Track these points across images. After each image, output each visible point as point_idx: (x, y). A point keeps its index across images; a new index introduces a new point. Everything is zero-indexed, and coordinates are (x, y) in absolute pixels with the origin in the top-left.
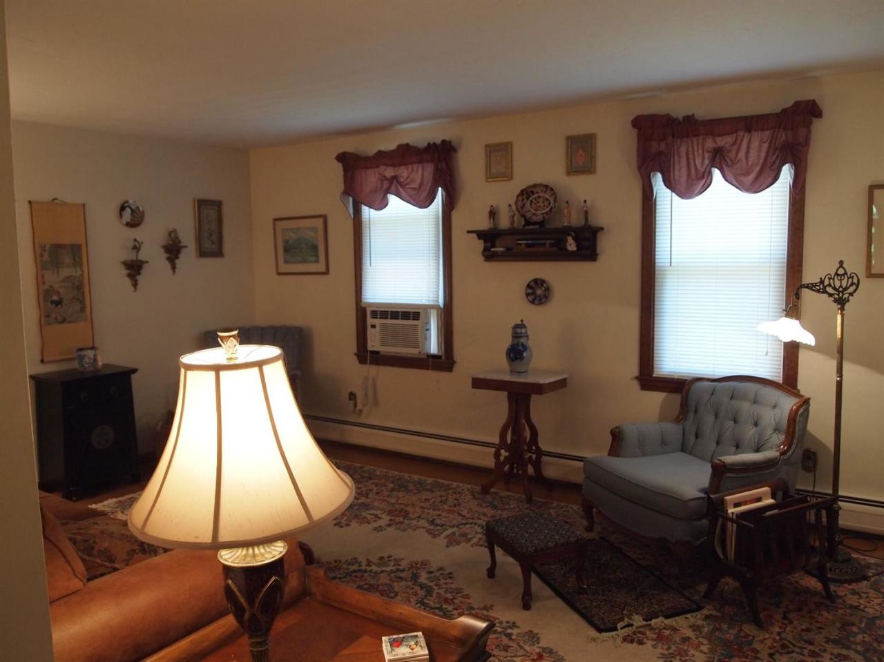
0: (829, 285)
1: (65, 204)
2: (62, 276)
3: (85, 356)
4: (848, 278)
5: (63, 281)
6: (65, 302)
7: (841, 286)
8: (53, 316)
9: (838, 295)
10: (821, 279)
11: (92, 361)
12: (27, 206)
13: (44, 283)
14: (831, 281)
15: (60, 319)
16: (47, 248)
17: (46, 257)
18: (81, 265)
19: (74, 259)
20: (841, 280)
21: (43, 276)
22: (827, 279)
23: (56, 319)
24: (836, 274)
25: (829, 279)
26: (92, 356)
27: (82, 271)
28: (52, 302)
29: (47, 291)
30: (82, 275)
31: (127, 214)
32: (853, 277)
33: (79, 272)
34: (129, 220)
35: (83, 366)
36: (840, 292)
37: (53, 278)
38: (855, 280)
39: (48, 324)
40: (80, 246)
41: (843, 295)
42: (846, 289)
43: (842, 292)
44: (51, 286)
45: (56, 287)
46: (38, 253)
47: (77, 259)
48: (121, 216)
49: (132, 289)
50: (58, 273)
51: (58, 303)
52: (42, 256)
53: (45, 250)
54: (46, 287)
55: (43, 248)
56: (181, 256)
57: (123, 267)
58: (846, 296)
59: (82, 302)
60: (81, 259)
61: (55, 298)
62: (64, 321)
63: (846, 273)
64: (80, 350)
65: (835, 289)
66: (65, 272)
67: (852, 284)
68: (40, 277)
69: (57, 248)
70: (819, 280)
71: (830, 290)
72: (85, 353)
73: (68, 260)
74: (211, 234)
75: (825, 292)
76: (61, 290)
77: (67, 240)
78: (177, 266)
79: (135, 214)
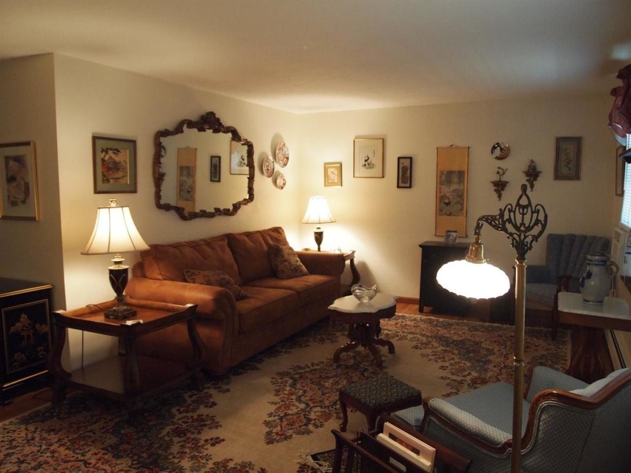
0: (509, 220)
1: (457, 147)
2: (452, 189)
3: (451, 235)
4: (533, 212)
5: (452, 192)
6: (452, 203)
7: (523, 224)
8: (444, 211)
9: (519, 236)
10: (501, 210)
11: (454, 239)
12: (436, 150)
13: (440, 192)
14: (512, 214)
15: (448, 213)
16: (445, 173)
17: (443, 178)
18: (464, 183)
19: (460, 179)
20: (523, 214)
21: (440, 188)
22: (506, 212)
23: (446, 212)
24: (518, 204)
25: (510, 211)
26: (454, 236)
27: (464, 187)
28: (445, 203)
29: (442, 197)
30: (464, 189)
31: (498, 152)
32: (538, 212)
33: (462, 187)
34: (498, 155)
35: (448, 241)
36: (522, 231)
37: (447, 190)
38: (541, 217)
39: (440, 215)
40: (463, 172)
41: (526, 237)
42: (529, 229)
43: (525, 232)
44: (445, 195)
45: (448, 195)
46: (439, 176)
47: (462, 179)
48: (492, 152)
49: (498, 199)
50: (450, 187)
51: (447, 204)
52: (441, 177)
53: (443, 174)
54: (442, 194)
55: (442, 173)
56: (539, 179)
57: (492, 185)
58: (529, 239)
59: (462, 205)
60: (464, 179)
61: (447, 201)
62: (450, 215)
63: (530, 204)
64: (449, 231)
65: (515, 226)
66: (454, 187)
67: (537, 222)
68: (438, 188)
69: (450, 173)
70: (498, 213)
71: (509, 227)
72: (452, 233)
73: (456, 180)
74: (568, 163)
75: (504, 229)
76: (451, 197)
77: (456, 168)
78: (535, 186)
79: (503, 151)
